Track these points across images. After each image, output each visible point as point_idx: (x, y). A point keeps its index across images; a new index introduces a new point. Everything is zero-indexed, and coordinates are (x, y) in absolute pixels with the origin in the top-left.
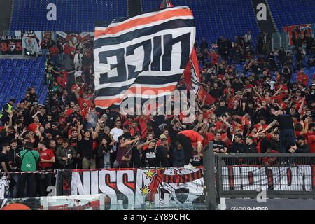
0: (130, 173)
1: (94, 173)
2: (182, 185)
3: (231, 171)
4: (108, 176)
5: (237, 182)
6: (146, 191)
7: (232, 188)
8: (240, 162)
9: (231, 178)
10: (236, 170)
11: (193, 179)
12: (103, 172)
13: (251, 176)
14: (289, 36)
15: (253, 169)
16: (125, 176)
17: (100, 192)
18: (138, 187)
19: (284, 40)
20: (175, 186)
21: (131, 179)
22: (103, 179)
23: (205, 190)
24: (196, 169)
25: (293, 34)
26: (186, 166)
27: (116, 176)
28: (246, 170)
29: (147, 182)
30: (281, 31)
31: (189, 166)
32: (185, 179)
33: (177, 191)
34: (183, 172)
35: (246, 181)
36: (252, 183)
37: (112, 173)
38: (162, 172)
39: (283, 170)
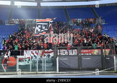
0: (37, 51)
1: (29, 51)
2: (49, 54)
3: (60, 51)
4: (32, 52)
5: (61, 53)
6: (41, 55)
7: (60, 55)
8: (62, 49)
9: (60, 52)
10: (61, 50)
11: (51, 52)
12: (31, 51)
13: (64, 52)
14: (73, 21)
15: (65, 50)
16: (36, 52)
17: (30, 55)
18: (39, 54)
19: (72, 22)
20: (47, 54)
21: (37, 52)
22: (31, 52)
23: (54, 55)
24: (52, 50)
25: (74, 21)
26: (50, 50)
27: (34, 52)
28: (63, 50)
29: (41, 53)
30: (71, 20)
31: (51, 50)
32: (50, 52)
33: (48, 55)
34: (49, 51)
35: (63, 53)
36: (64, 53)
37: (33, 51)
38: (44, 51)
39: (71, 50)
